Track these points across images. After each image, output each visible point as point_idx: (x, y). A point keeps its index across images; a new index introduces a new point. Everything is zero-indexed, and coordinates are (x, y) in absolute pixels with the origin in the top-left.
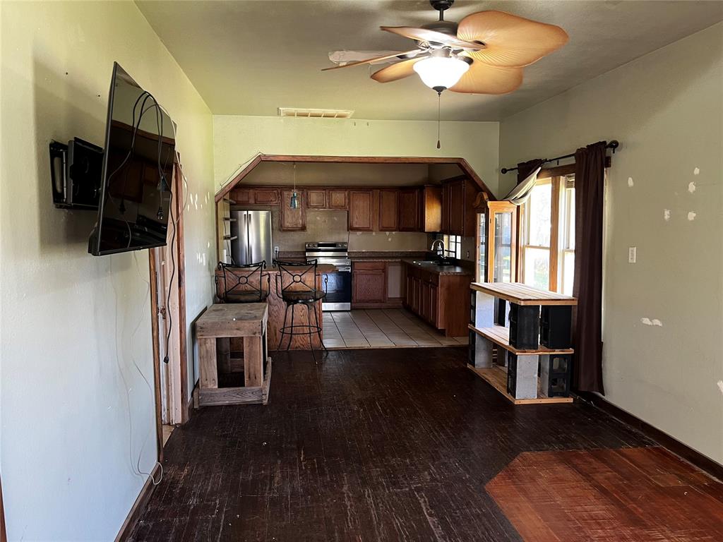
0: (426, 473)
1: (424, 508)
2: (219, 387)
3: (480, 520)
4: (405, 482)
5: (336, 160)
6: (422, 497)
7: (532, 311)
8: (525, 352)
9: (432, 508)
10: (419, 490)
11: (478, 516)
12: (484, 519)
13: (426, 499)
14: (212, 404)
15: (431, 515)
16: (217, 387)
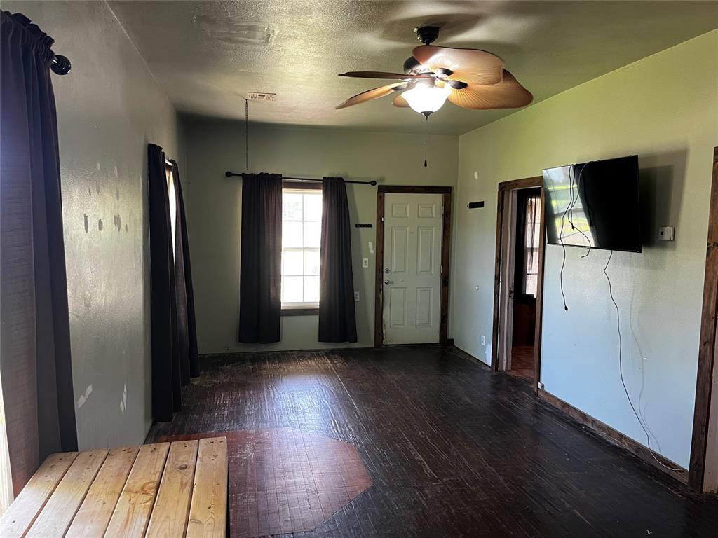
0: (430, 497)
1: (426, 465)
3: (383, 459)
4: (448, 486)
6: (430, 474)
9: (421, 466)
10: (434, 480)
11: (384, 462)
12: (380, 460)
13: (426, 472)
15: (421, 461)
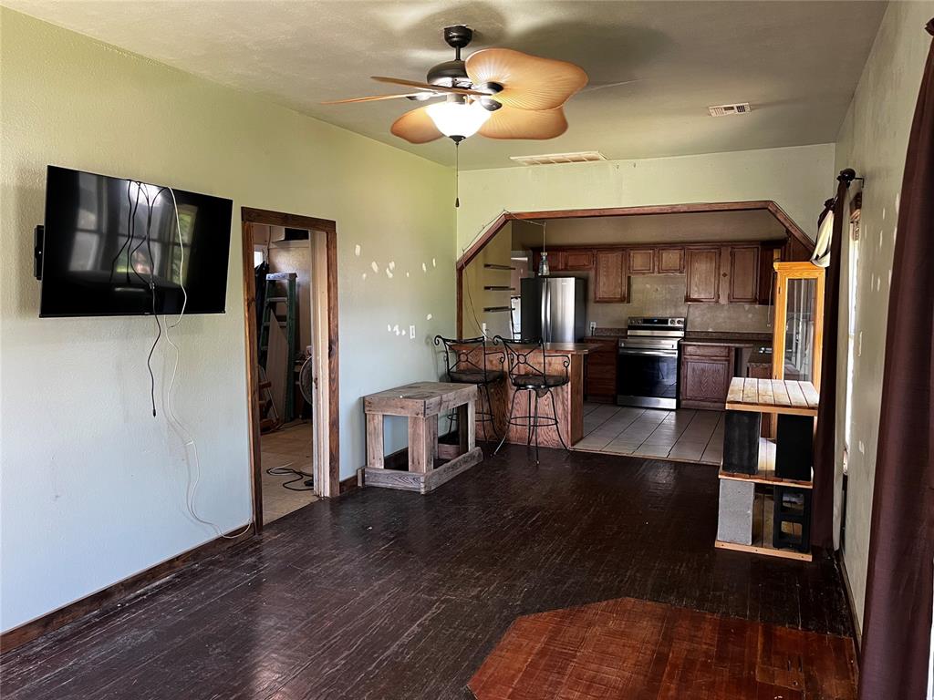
2: (385, 468)
5: (592, 214)
7: (746, 419)
8: (733, 476)
14: (375, 484)
16: (383, 467)
